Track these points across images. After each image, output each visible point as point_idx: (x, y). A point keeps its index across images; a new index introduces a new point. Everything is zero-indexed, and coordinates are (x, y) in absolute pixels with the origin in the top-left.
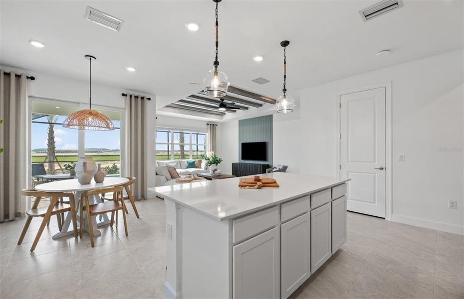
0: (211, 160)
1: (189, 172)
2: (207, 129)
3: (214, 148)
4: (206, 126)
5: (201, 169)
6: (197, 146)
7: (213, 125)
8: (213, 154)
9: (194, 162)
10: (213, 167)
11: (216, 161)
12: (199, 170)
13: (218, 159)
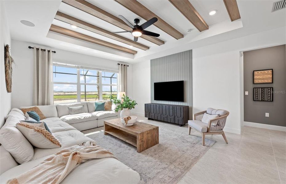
0: (122, 101)
1: (96, 116)
2: (119, 69)
3: (125, 89)
4: (117, 66)
5: (111, 112)
6: (111, 86)
7: (124, 65)
8: (125, 95)
9: (104, 104)
10: (124, 113)
11: (129, 105)
12: (109, 114)
13: (131, 102)
